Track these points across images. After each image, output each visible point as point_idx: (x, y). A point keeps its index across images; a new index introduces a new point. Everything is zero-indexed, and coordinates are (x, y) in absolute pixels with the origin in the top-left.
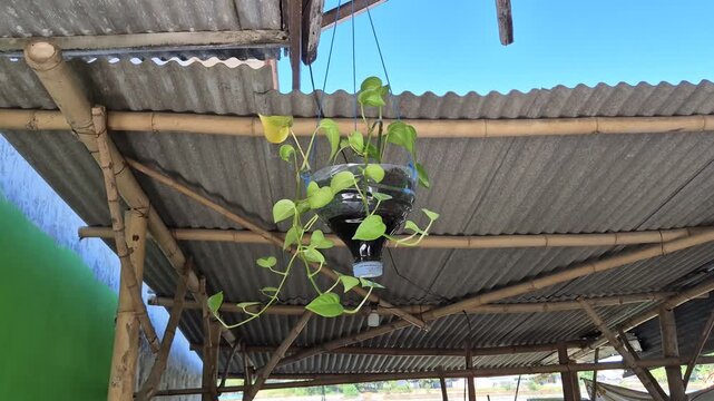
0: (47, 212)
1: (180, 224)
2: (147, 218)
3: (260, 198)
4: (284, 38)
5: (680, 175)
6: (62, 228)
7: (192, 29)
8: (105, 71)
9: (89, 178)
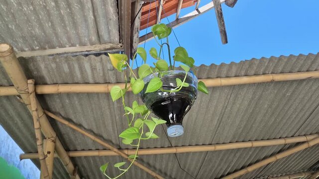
0: (4, 147)
1: (72, 148)
2: (55, 142)
3: (112, 130)
4: (121, 46)
5: (312, 104)
6: (11, 155)
7: (77, 45)
8: (35, 63)
9: (26, 125)
